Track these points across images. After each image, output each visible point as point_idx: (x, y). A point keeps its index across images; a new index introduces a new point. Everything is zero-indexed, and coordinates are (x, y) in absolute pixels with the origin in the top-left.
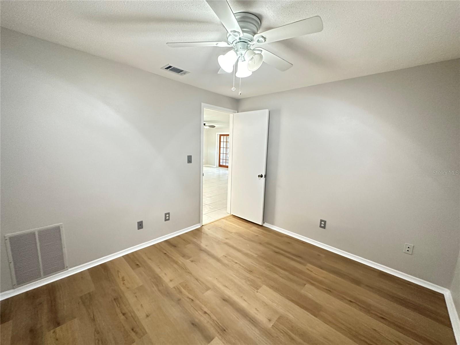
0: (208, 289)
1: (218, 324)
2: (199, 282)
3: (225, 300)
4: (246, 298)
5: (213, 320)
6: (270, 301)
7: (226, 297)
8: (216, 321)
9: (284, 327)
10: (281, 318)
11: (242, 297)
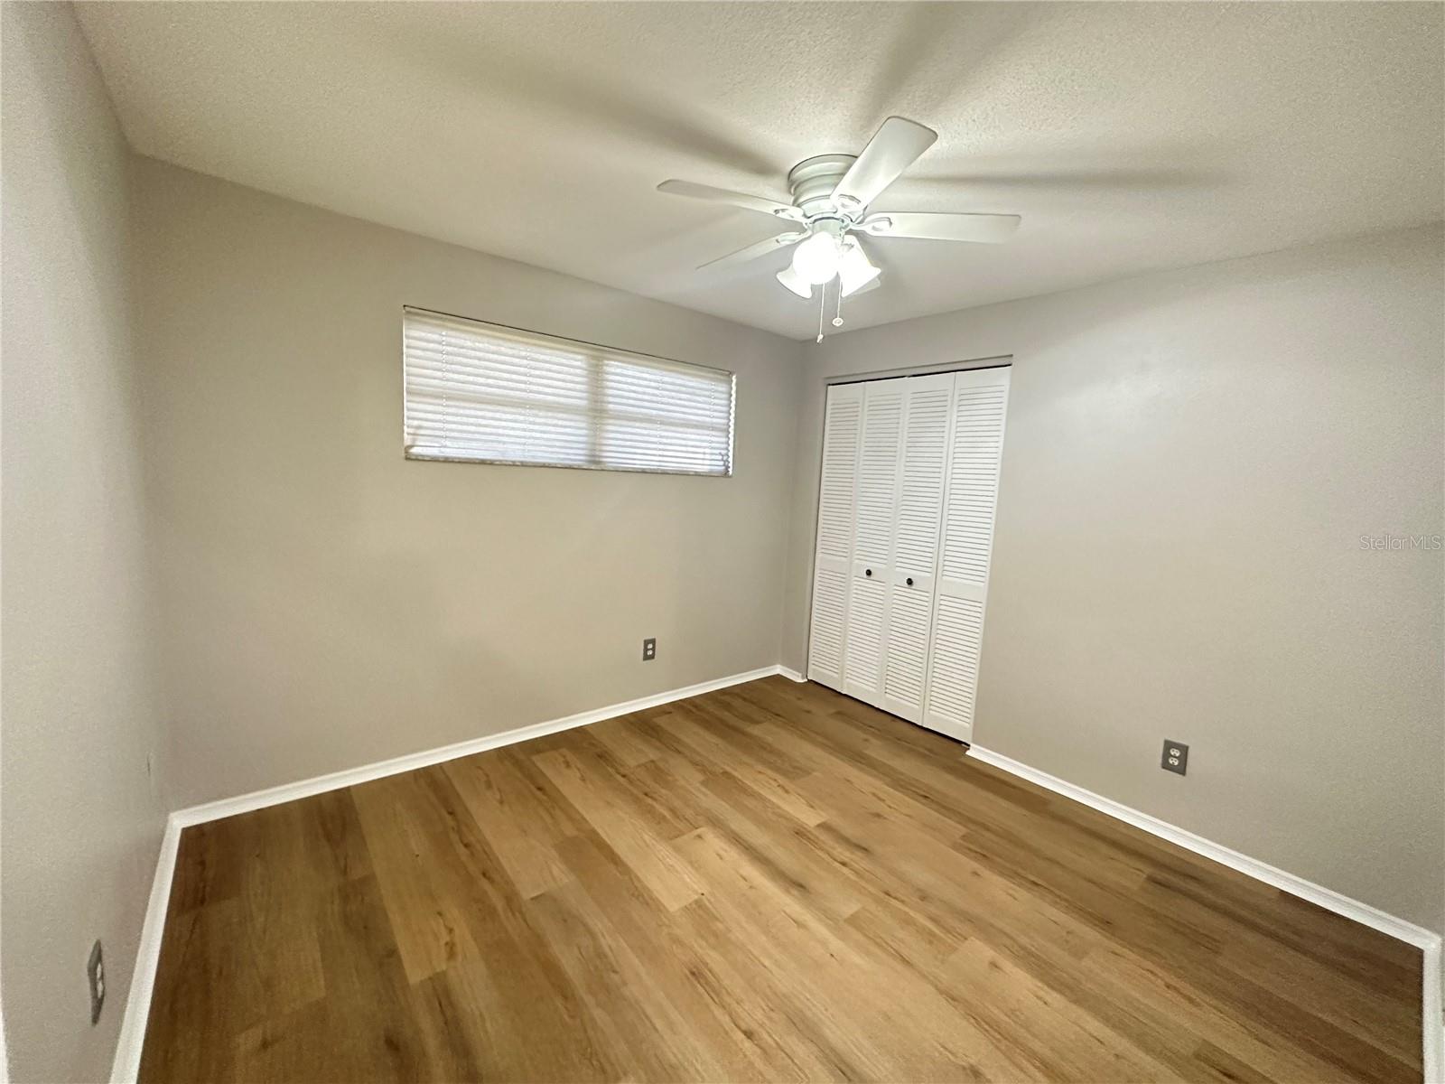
0: (853, 921)
2: (894, 950)
4: (741, 884)
6: (679, 869)
9: (675, 824)
10: (671, 836)
11: (751, 887)
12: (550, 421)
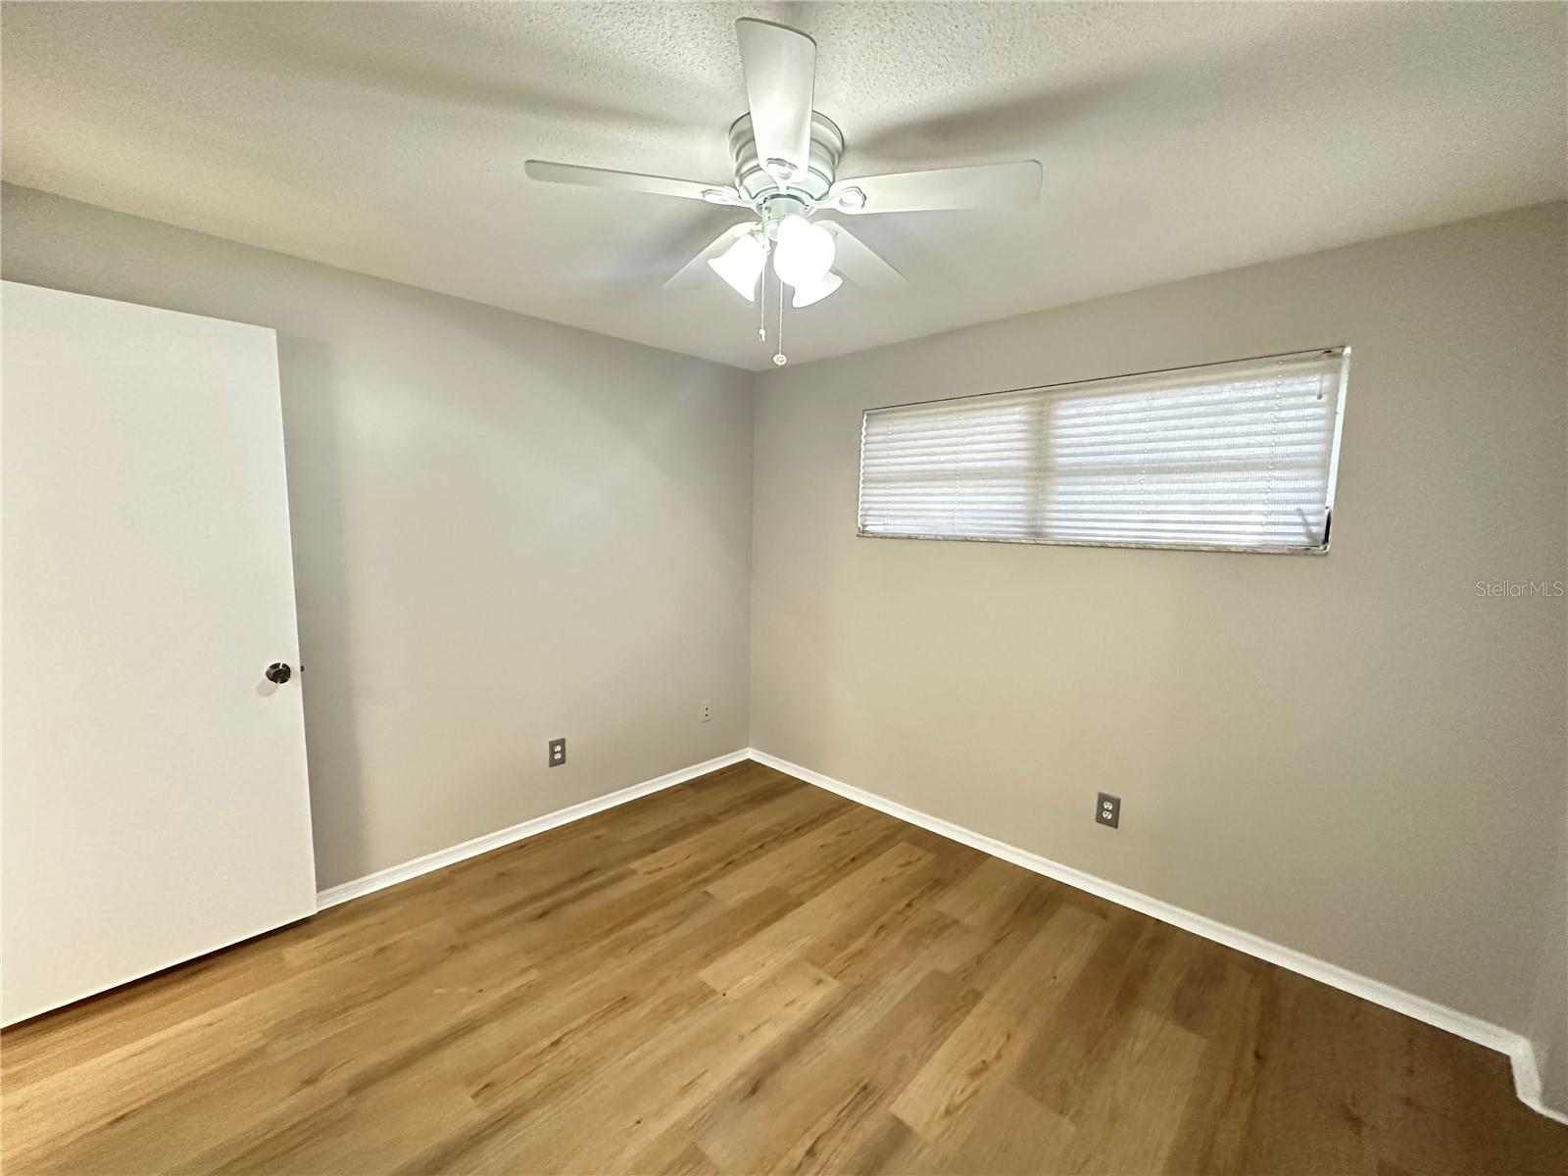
1: (847, 1110)
3: (754, 1089)
4: (746, 1028)
5: (838, 1122)
6: (760, 972)
7: (740, 1083)
8: (840, 1113)
9: (833, 960)
10: (811, 959)
11: (742, 1037)
12: (980, 490)
